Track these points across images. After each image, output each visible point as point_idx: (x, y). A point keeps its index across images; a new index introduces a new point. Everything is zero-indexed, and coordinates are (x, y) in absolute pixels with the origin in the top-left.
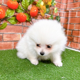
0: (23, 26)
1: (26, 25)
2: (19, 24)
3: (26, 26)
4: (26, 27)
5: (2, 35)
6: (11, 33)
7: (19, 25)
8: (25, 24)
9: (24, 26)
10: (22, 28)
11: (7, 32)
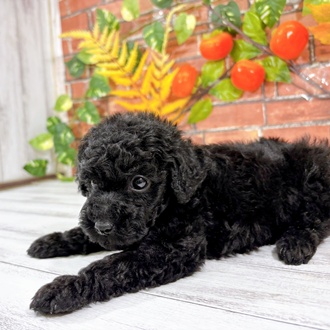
0: (267, 100)
1: (278, 95)
2: (249, 96)
3: (280, 98)
4: (279, 101)
5: (201, 136)
6: (226, 128)
7: (250, 99)
8: (275, 93)
9: (272, 101)
10: (264, 109)
11: (216, 127)
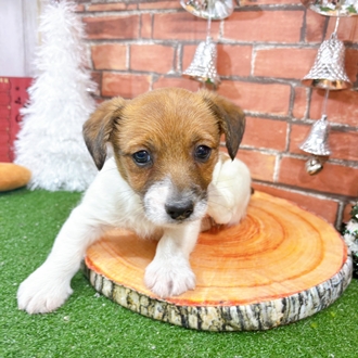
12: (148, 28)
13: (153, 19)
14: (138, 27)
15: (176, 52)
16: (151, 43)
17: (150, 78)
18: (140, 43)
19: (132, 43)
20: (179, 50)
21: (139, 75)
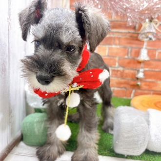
12: (117, 42)
13: (119, 39)
14: (113, 41)
15: (128, 50)
16: (118, 47)
17: (117, 59)
18: (114, 46)
19: (110, 46)
20: (130, 50)
21: (112, 58)
